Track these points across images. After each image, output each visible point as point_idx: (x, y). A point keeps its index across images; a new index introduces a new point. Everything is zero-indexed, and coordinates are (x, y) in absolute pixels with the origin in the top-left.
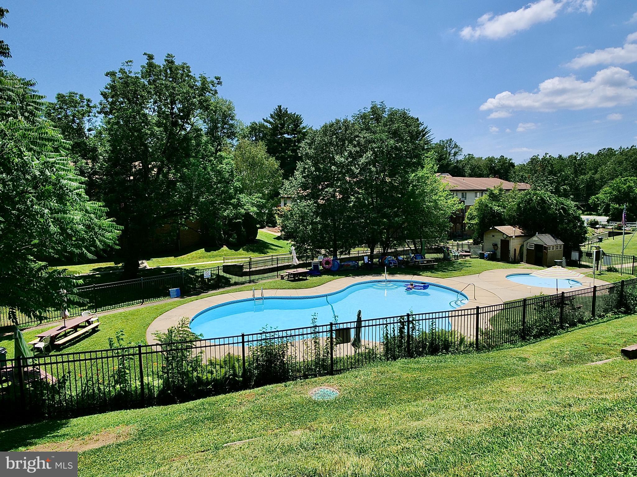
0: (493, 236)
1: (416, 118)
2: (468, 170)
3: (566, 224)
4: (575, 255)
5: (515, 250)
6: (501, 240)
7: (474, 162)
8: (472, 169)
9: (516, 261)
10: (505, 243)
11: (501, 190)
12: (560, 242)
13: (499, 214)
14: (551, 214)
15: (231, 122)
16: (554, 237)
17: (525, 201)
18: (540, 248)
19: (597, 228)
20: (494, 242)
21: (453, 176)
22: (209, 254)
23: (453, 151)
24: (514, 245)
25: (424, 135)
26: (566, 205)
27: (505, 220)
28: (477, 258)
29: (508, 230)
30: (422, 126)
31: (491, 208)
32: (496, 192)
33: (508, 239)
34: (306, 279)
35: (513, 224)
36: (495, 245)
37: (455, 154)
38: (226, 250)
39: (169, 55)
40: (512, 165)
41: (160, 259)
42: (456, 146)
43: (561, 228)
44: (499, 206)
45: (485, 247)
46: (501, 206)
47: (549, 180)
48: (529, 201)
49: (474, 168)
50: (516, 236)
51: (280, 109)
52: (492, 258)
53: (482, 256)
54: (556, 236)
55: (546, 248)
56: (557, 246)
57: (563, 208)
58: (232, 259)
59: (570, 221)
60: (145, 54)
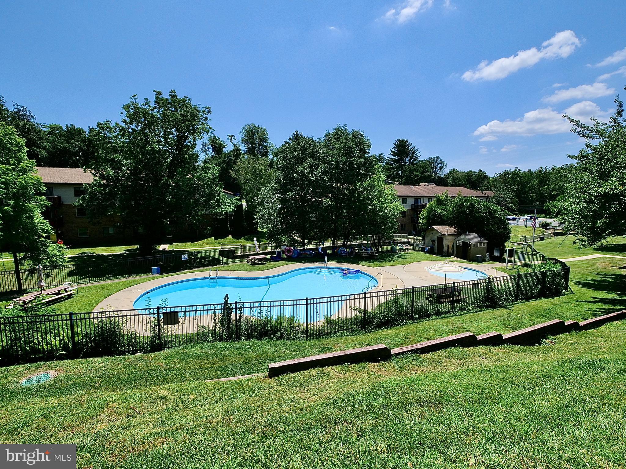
0: (432, 234)
1: (406, 140)
2: (450, 181)
3: (491, 225)
4: (497, 252)
5: (448, 245)
6: (438, 237)
7: (455, 175)
8: (454, 180)
9: (448, 255)
10: (441, 239)
11: (446, 197)
12: (484, 240)
13: (441, 216)
14: (478, 216)
15: (265, 144)
16: (479, 236)
17: (458, 206)
18: (466, 245)
19: (548, 229)
20: (432, 239)
21: (438, 185)
22: (216, 241)
23: (439, 166)
24: (448, 242)
25: (413, 153)
26: (492, 210)
27: (445, 221)
28: (420, 251)
29: (443, 229)
30: (411, 147)
31: (435, 211)
32: (442, 198)
33: (442, 236)
34: (265, 264)
35: (450, 225)
36: (433, 241)
37: (441, 168)
38: (230, 239)
39: (173, 91)
40: (487, 177)
41: (179, 244)
42: (441, 162)
43: (487, 229)
44: (442, 209)
45: (426, 242)
46: (444, 210)
47: (510, 189)
48: (461, 205)
49: (455, 179)
50: (449, 235)
51: (297, 133)
52: (431, 251)
53: (423, 250)
54: (481, 234)
55: (470, 245)
56: (481, 244)
57: (489, 212)
58: (228, 245)
59: (495, 223)
60: (154, 91)
